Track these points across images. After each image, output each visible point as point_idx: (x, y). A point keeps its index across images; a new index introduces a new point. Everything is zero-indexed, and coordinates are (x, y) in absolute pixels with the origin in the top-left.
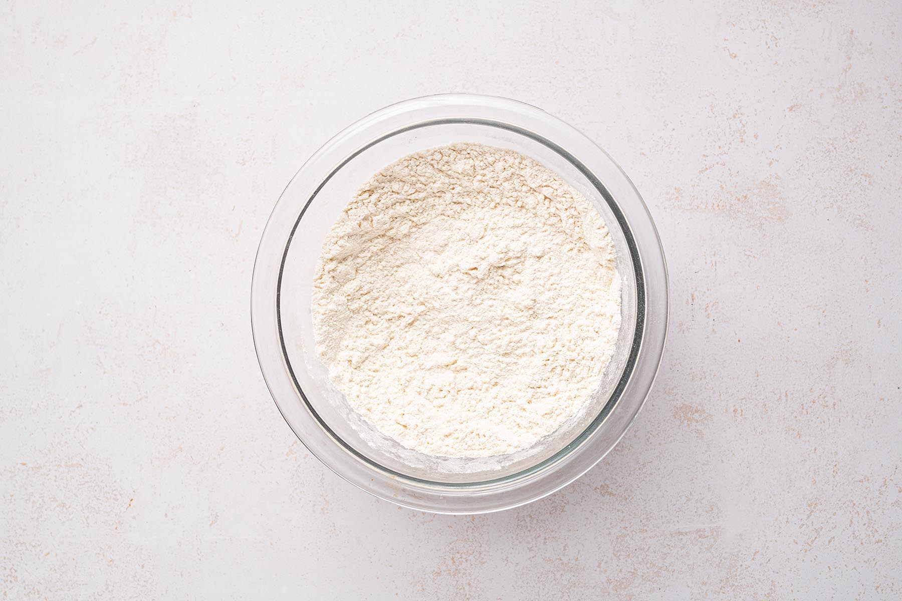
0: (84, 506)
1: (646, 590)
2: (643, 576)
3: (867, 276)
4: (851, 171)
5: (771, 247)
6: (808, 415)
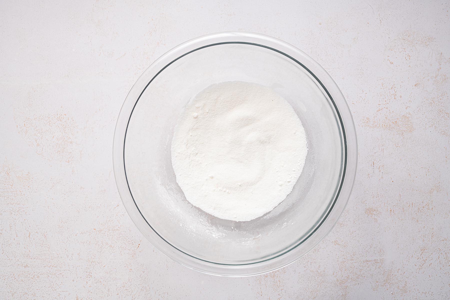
0: (119, 247)
1: (353, 284)
2: (352, 279)
3: (447, 155)
4: (440, 111)
5: (406, 143)
6: (421, 213)
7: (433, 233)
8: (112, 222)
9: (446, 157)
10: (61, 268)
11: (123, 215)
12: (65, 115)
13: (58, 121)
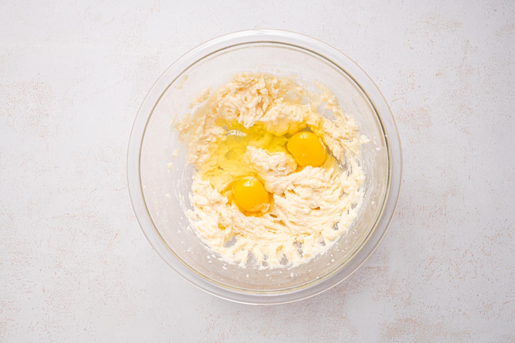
7: (444, 241)
8: (88, 207)
9: (465, 158)
10: (27, 255)
11: (101, 200)
12: (42, 83)
13: (34, 89)
